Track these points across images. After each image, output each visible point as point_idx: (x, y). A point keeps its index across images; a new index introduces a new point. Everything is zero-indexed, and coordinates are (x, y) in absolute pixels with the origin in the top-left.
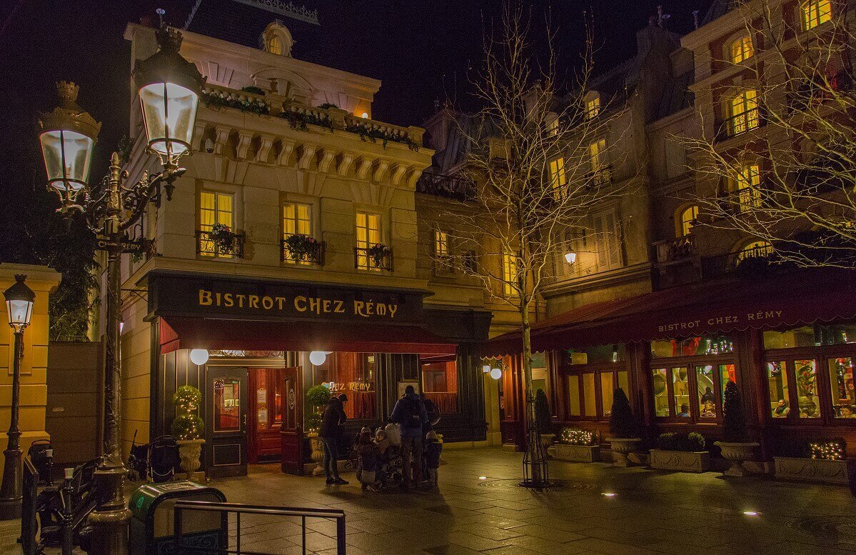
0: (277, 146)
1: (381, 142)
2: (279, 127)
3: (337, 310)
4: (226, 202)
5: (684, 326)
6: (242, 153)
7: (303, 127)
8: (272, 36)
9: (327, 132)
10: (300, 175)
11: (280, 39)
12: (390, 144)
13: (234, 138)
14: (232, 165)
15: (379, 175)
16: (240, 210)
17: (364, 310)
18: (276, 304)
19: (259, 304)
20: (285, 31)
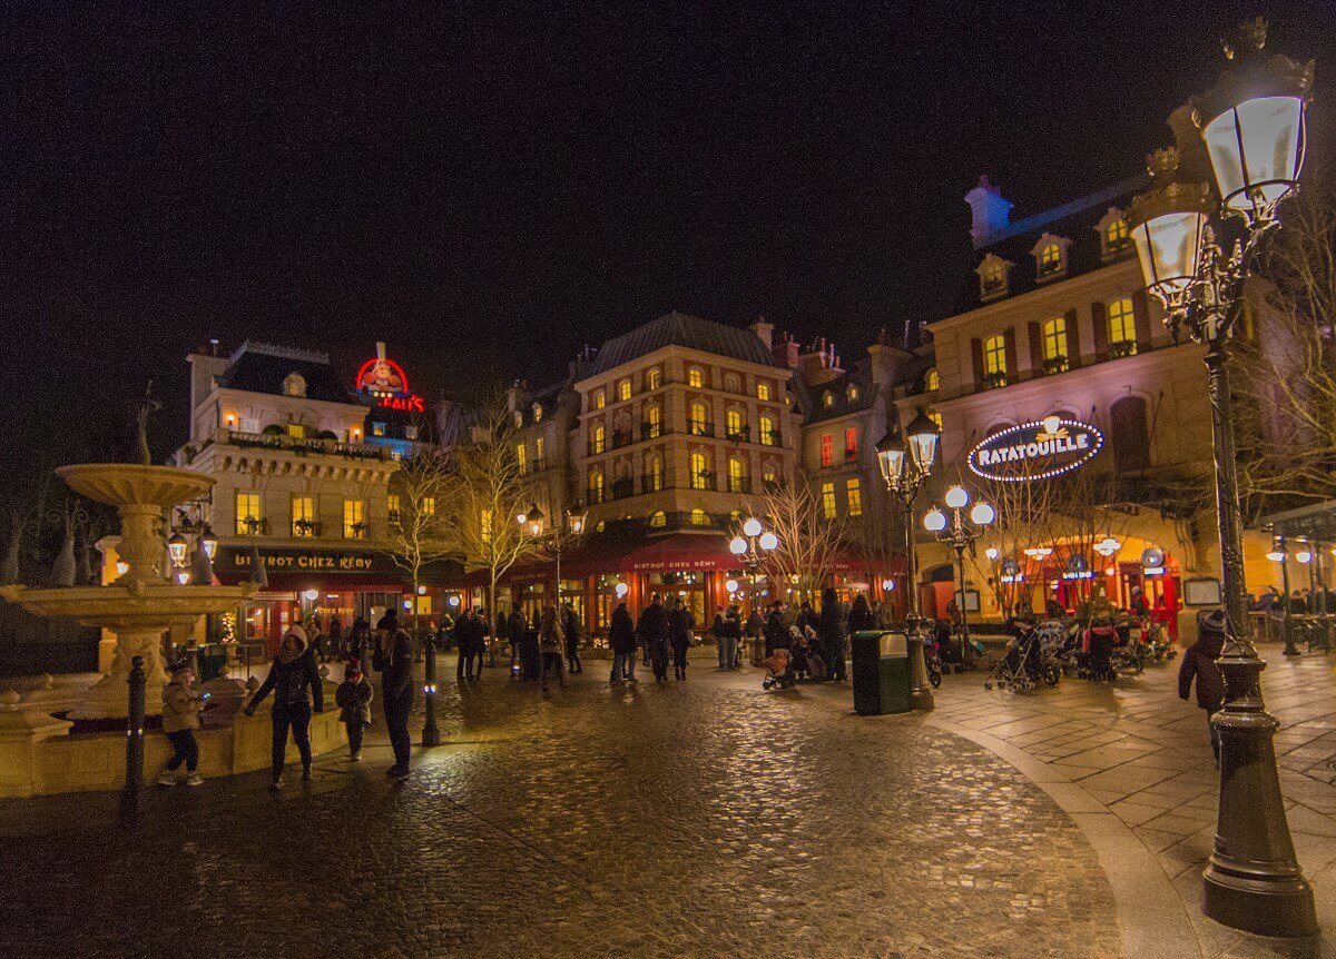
0: (288, 465)
1: (360, 459)
2: (289, 456)
3: (328, 565)
4: (255, 499)
5: (653, 566)
6: (265, 471)
7: (305, 455)
8: (291, 381)
9: (321, 456)
10: (305, 482)
11: (296, 384)
12: (365, 460)
13: (259, 463)
14: (258, 478)
15: (360, 478)
16: (264, 506)
17: (347, 564)
18: (287, 562)
19: (276, 562)
20: (300, 378)
